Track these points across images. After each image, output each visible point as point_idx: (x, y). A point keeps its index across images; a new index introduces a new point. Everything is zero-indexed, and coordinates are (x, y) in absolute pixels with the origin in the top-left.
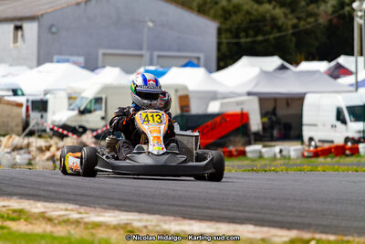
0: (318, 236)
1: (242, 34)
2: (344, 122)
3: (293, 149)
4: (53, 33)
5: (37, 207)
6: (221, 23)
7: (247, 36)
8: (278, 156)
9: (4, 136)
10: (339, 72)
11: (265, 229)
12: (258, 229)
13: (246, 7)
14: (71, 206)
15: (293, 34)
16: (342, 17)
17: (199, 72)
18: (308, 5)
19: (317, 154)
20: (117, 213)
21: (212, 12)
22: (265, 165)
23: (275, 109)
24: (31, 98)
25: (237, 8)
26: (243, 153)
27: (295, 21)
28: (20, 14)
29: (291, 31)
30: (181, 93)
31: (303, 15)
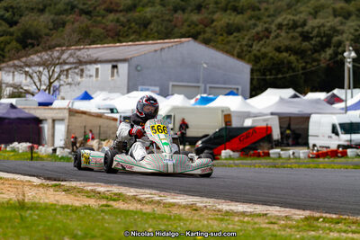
0: (324, 215)
1: (268, 73)
2: (337, 134)
3: (302, 152)
4: (139, 71)
5: (131, 192)
6: (253, 65)
7: (271, 75)
8: (292, 157)
9: (104, 140)
10: (335, 100)
11: (287, 209)
12: (283, 209)
13: (270, 54)
14: (154, 192)
15: (303, 74)
16: (336, 62)
17: (239, 99)
18: (313, 53)
19: (318, 156)
20: (186, 197)
21: (247, 57)
22: (283, 163)
23: (289, 125)
24: (123, 115)
25: (265, 55)
26: (268, 155)
27: (304, 64)
28: (117, 58)
29: (301, 72)
30: (226, 113)
31: (310, 61)
